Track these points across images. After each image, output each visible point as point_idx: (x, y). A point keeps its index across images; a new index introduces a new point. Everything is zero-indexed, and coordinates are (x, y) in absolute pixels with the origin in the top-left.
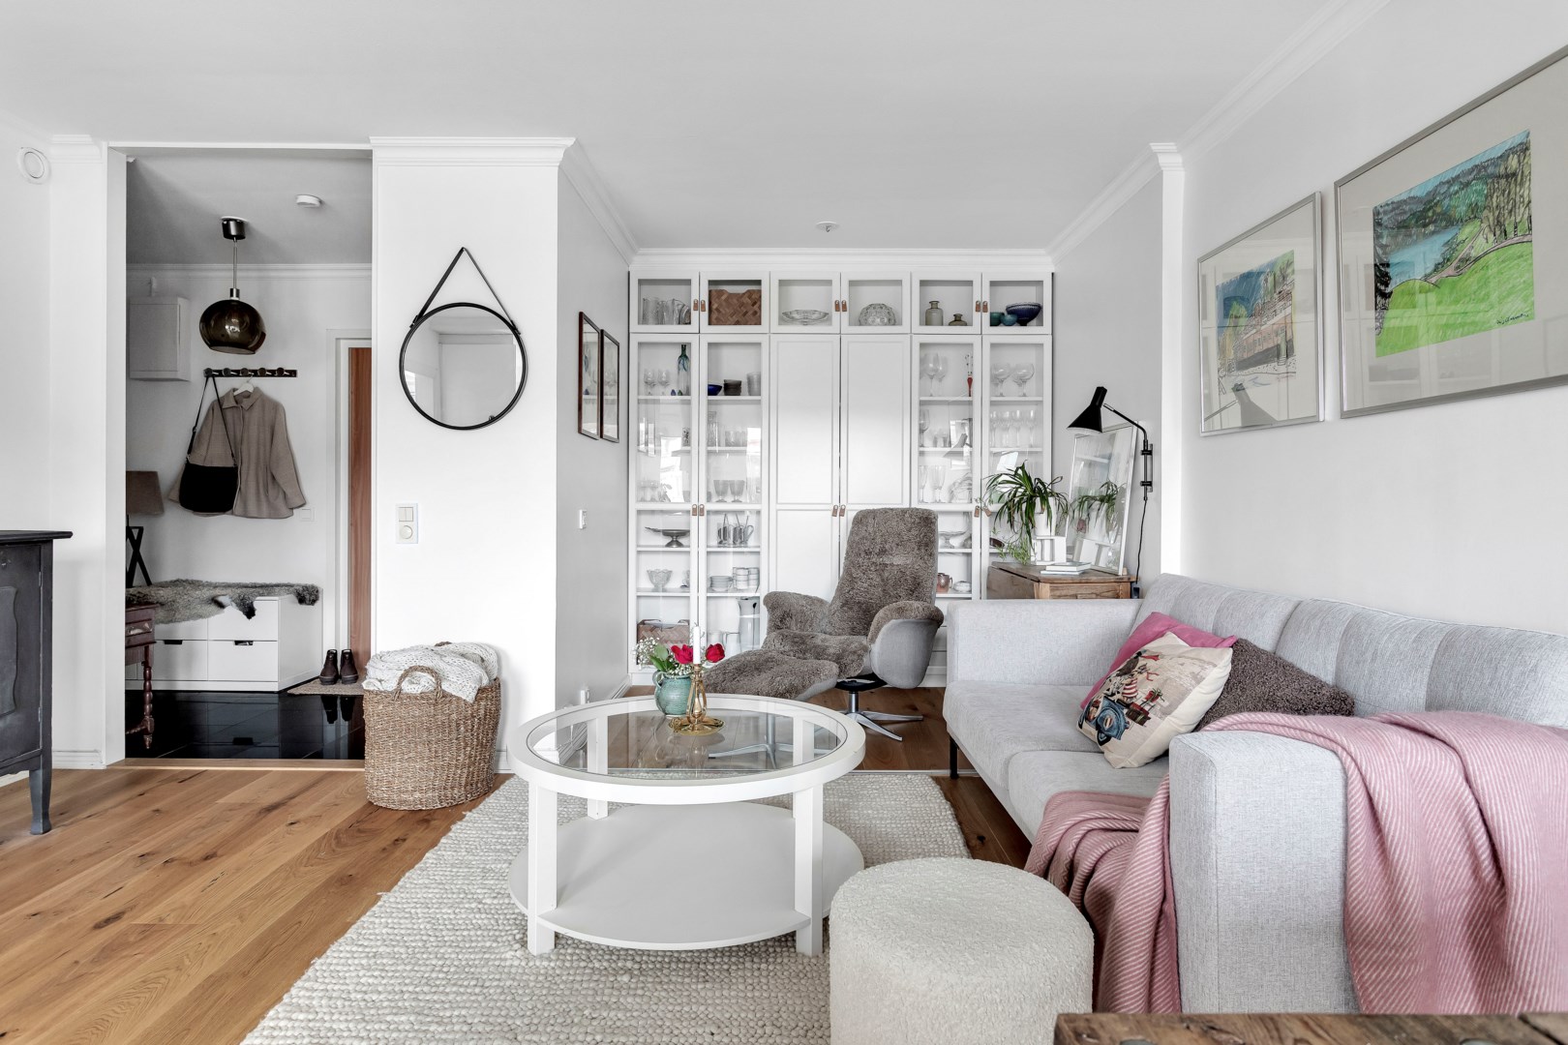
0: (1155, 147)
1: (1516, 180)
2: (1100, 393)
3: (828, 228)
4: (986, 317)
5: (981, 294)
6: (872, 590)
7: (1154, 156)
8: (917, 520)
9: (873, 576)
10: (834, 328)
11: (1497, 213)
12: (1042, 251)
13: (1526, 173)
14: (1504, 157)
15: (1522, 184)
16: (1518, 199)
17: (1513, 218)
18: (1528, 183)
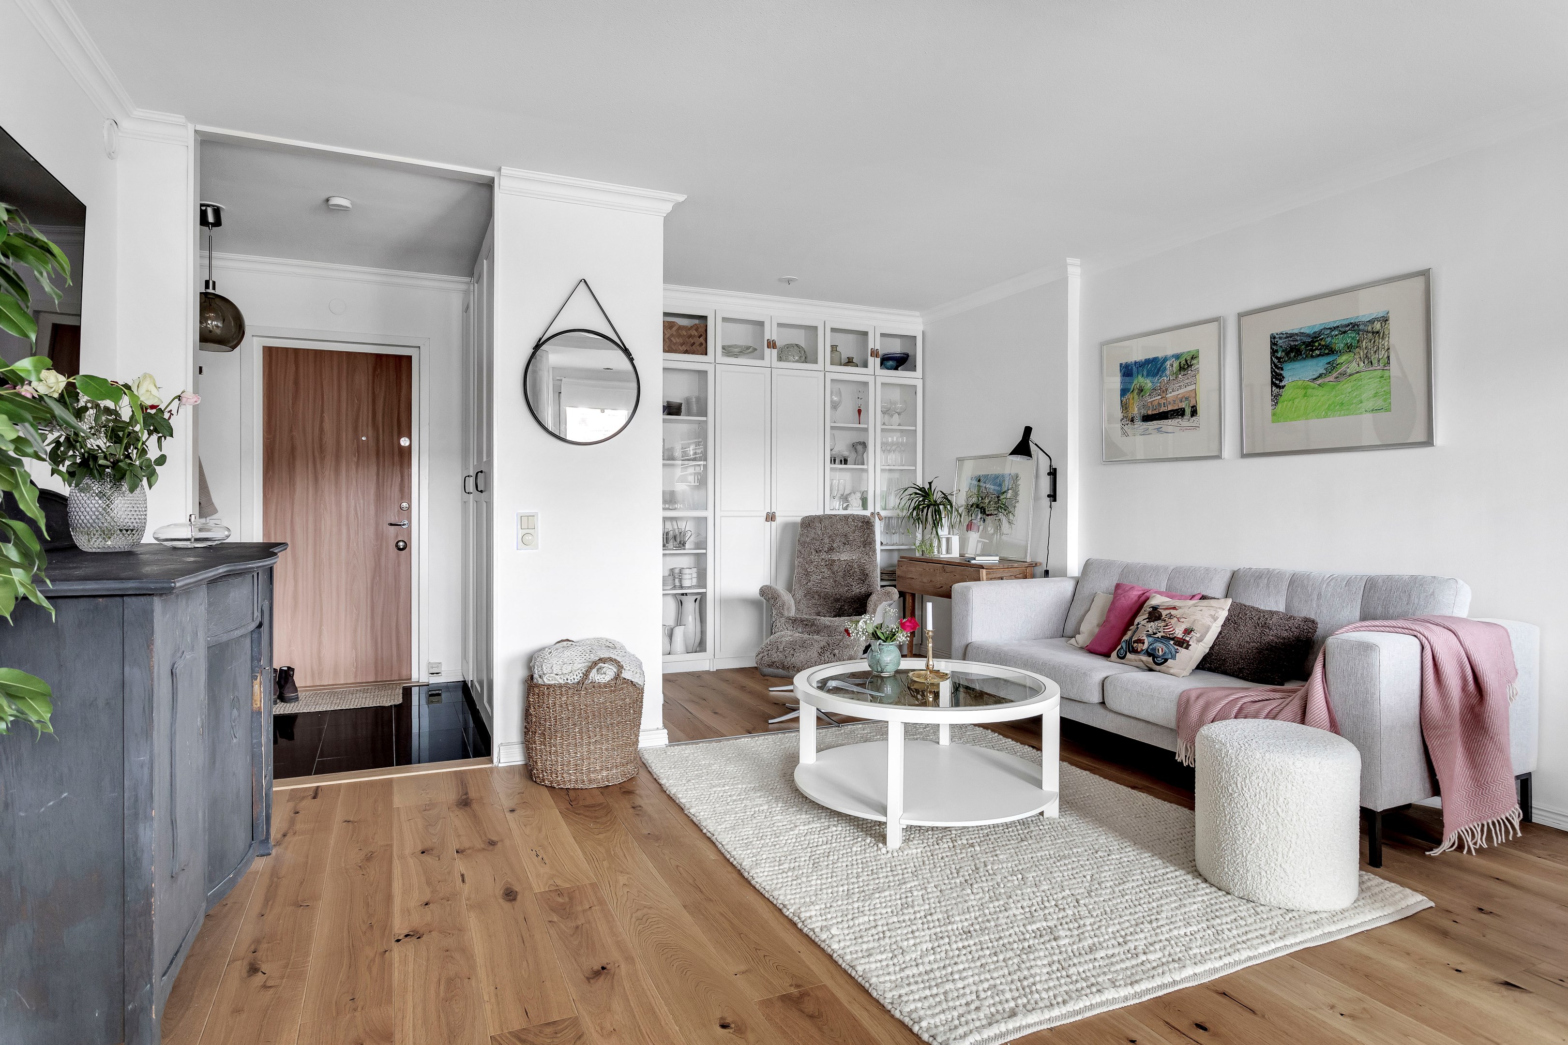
0: (1069, 260)
1: (1379, 335)
2: (1028, 431)
3: (789, 281)
4: (878, 361)
5: (874, 342)
6: (826, 581)
7: (1064, 267)
8: (860, 524)
9: (825, 570)
10: (766, 362)
11: (1366, 351)
12: (917, 313)
13: (1386, 333)
14: (1372, 322)
15: (1383, 338)
16: (1380, 346)
17: (1377, 356)
18: (1387, 339)
